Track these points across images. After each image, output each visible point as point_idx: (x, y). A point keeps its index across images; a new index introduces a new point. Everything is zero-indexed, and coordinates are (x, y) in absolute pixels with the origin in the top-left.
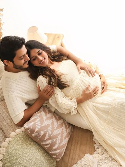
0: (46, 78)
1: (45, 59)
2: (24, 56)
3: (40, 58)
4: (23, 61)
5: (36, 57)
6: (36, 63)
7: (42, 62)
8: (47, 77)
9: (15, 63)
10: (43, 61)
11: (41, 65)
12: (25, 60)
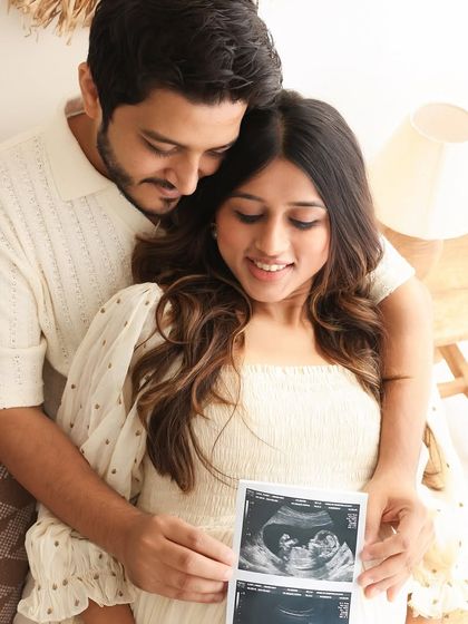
0: (158, 329)
1: (293, 265)
2: (183, 150)
3: (280, 239)
4: (152, 165)
5: (263, 218)
6: (234, 239)
7: (267, 267)
8: (167, 332)
9: (112, 128)
10: (274, 268)
11: (240, 269)
12: (166, 171)
